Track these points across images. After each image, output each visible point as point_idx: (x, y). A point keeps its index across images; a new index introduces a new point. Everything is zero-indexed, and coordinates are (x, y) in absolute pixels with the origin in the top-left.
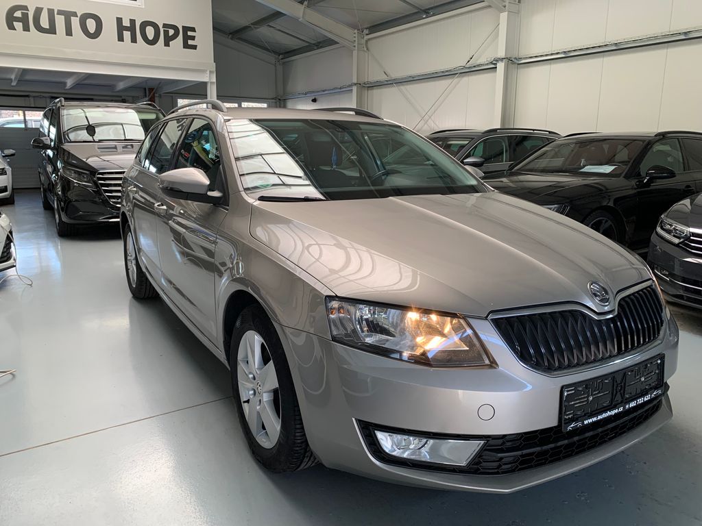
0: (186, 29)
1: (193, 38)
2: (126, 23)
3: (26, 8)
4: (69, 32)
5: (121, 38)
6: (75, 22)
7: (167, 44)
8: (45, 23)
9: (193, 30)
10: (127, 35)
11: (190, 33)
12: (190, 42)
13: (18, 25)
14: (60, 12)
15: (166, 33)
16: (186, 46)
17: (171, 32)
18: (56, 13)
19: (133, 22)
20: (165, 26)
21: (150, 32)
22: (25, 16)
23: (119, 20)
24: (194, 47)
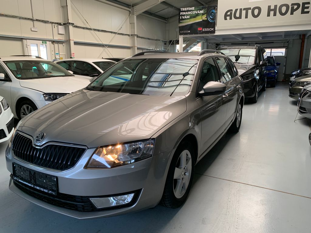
0: (304, 4)
1: (308, 8)
2: (272, 7)
3: (232, 10)
4: (246, 17)
5: (269, 15)
6: (250, 12)
7: (292, 13)
8: (238, 15)
9: (309, 3)
10: (272, 13)
11: (306, 6)
12: (306, 10)
13: (228, 18)
14: (244, 9)
15: (292, 8)
16: (303, 12)
17: (295, 7)
18: (243, 9)
19: (276, 6)
20: (292, 4)
21: (284, 9)
22: (231, 13)
23: (269, 7)
24: (308, 12)
